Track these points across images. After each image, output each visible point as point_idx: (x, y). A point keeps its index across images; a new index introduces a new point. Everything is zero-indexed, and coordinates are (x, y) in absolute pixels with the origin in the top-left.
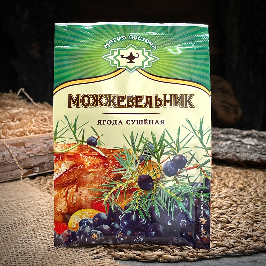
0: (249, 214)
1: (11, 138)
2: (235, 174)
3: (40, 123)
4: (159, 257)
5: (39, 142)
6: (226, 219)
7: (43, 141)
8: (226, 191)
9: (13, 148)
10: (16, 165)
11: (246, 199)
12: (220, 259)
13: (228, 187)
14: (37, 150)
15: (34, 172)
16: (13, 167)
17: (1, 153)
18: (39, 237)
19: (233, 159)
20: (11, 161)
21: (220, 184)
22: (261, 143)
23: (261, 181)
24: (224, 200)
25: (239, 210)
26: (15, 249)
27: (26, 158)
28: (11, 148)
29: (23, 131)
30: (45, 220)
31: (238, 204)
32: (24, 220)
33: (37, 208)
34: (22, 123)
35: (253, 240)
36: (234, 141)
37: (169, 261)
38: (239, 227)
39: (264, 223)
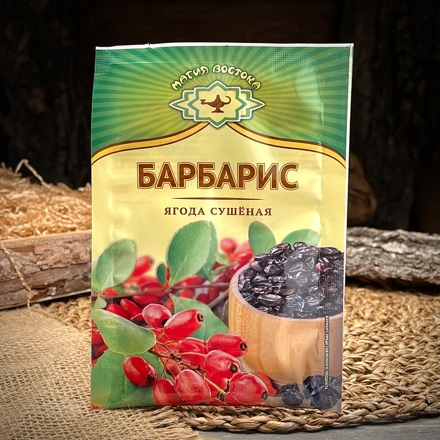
0: (399, 360)
1: (12, 239)
2: (373, 299)
3: (56, 215)
4: (261, 425)
5: (57, 245)
6: (363, 368)
7: (64, 244)
8: (361, 324)
9: (16, 256)
10: (21, 282)
11: (393, 337)
12: (357, 428)
13: (363, 318)
14: (54, 259)
15: (48, 294)
16: (15, 286)
18: (68, 394)
19: (368, 275)
20: (12, 277)
21: (351, 314)
22: (413, 250)
23: (414, 309)
24: (358, 338)
25: (383, 353)
26: (31, 413)
27: (36, 271)
28: (12, 254)
29: (31, 228)
30: (75, 368)
31: (380, 344)
32: (41, 368)
33: (60, 350)
34: (28, 216)
35: (408, 398)
36: (370, 248)
37: (277, 431)
38: (384, 380)
39: (423, 373)
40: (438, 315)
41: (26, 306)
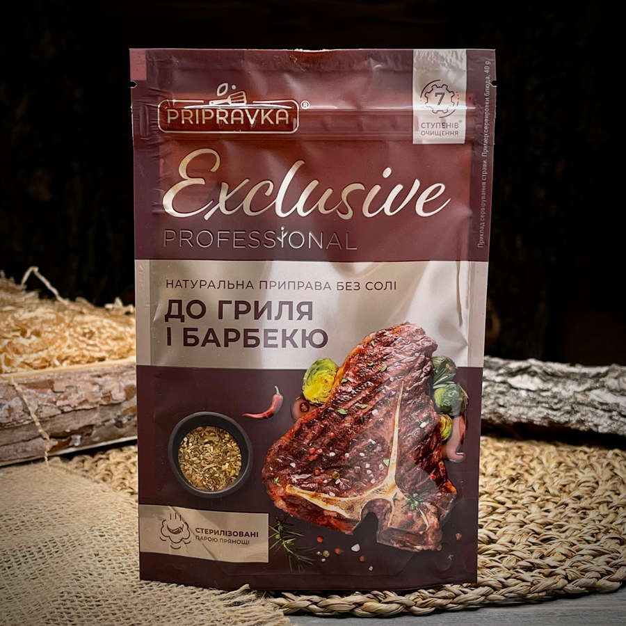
0: (532, 526)
1: (23, 372)
2: (497, 450)
3: (80, 340)
4: (357, 607)
5: (83, 380)
6: (485, 537)
7: (91, 379)
9: (30, 394)
10: (36, 428)
11: (524, 498)
13: (484, 474)
14: (78, 398)
15: (71, 444)
16: (28, 433)
17: (6, 402)
18: (111, 568)
19: (490, 419)
20: (24, 421)
22: (549, 386)
23: (551, 463)
25: (510, 518)
27: (56, 413)
28: (25, 392)
29: (47, 358)
30: (117, 535)
31: (507, 507)
32: (73, 536)
34: (44, 341)
35: (543, 574)
36: (492, 383)
37: (377, 615)
38: (512, 551)
39: (562, 543)
40: (582, 470)
41: (43, 459)
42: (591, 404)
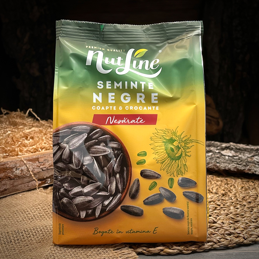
0: (231, 215)
1: (27, 155)
2: (218, 181)
3: (49, 140)
4: (161, 251)
5: (50, 157)
6: (212, 220)
8: (211, 196)
9: (29, 164)
10: (32, 177)
11: (228, 203)
13: (212, 193)
14: (49, 164)
15: (46, 182)
16: (29, 179)
17: (20, 168)
19: (213, 168)
20: (28, 175)
22: (238, 154)
23: (239, 187)
24: (210, 204)
25: (222, 212)
27: (40, 171)
28: (27, 163)
29: (36, 148)
31: (221, 207)
34: (35, 141)
35: (235, 237)
36: (215, 153)
37: (169, 254)
38: (223, 227)
39: (243, 223)
40: (251, 190)
41: (36, 189)
42: (253, 162)
